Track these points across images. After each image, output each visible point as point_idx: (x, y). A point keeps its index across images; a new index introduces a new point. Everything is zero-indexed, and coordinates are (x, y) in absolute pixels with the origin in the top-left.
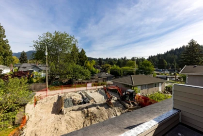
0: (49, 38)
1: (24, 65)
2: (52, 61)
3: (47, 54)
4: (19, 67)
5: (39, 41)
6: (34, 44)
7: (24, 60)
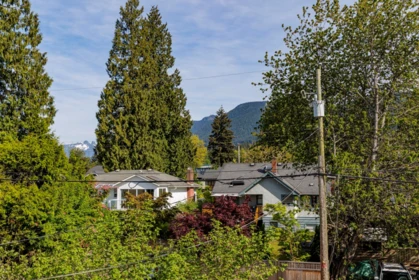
0: (325, 25)
1: (230, 171)
2: (345, 148)
3: (321, 111)
4: (211, 182)
5: (287, 50)
6: (268, 69)
7: (224, 150)
